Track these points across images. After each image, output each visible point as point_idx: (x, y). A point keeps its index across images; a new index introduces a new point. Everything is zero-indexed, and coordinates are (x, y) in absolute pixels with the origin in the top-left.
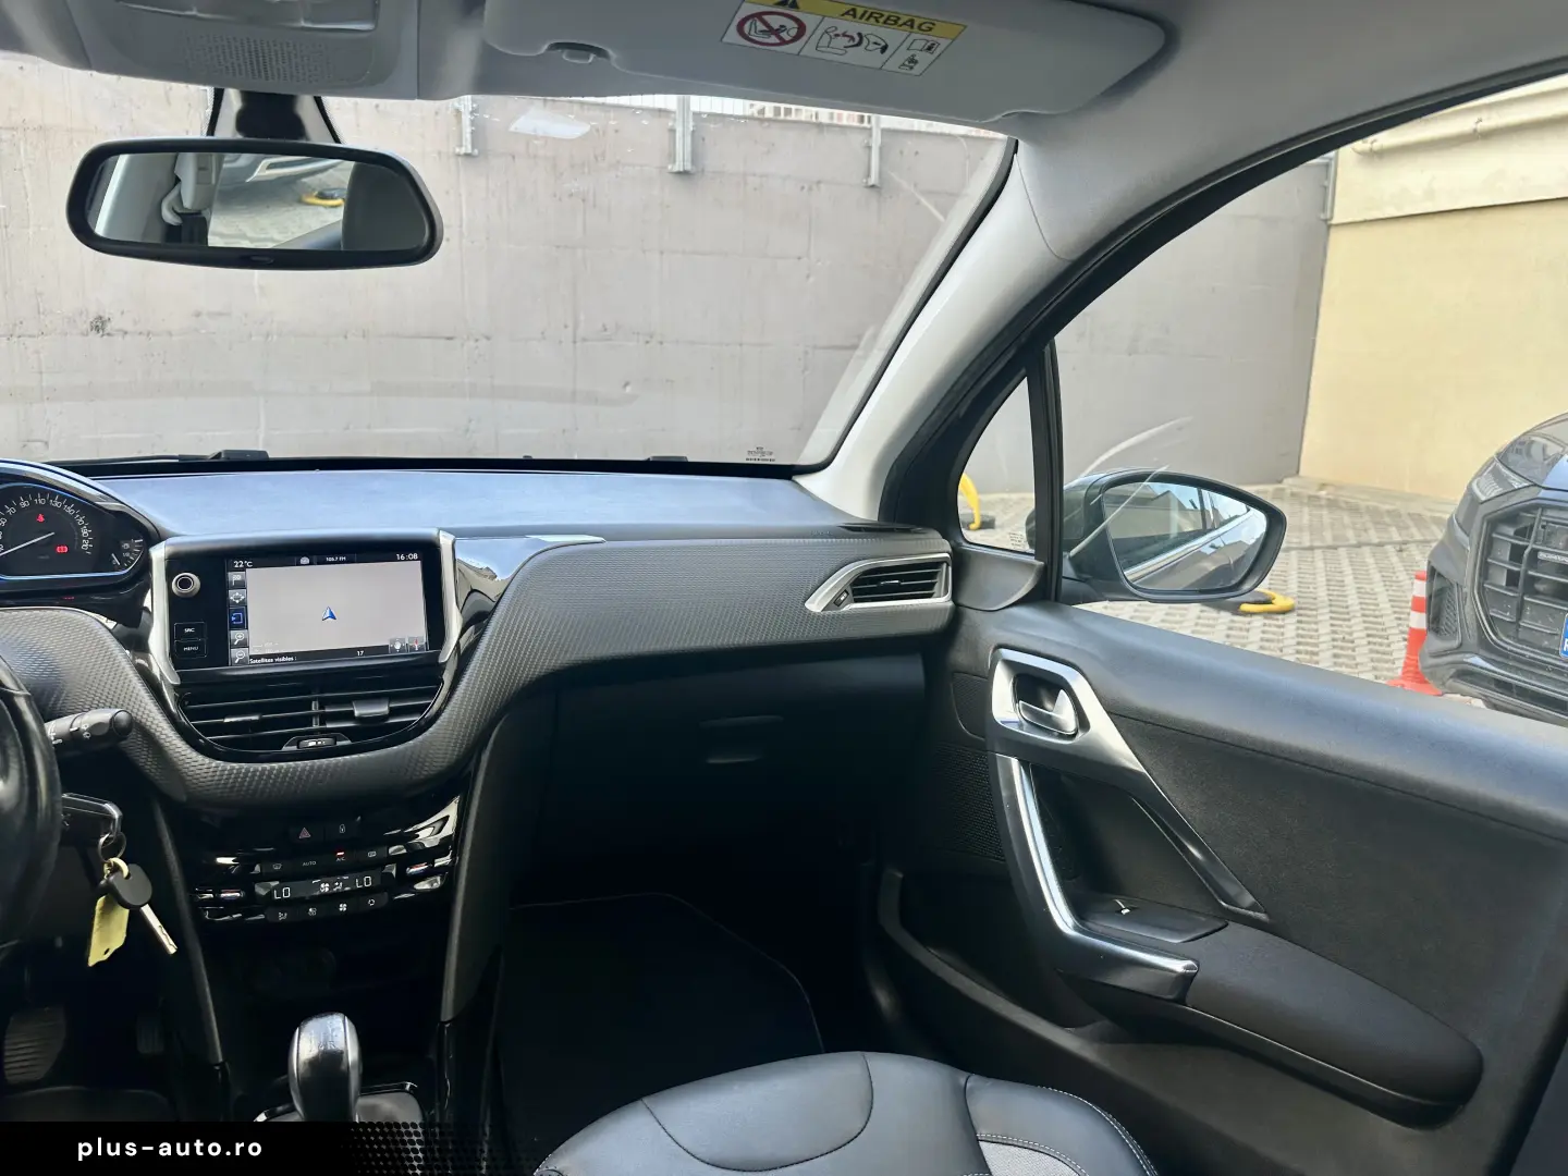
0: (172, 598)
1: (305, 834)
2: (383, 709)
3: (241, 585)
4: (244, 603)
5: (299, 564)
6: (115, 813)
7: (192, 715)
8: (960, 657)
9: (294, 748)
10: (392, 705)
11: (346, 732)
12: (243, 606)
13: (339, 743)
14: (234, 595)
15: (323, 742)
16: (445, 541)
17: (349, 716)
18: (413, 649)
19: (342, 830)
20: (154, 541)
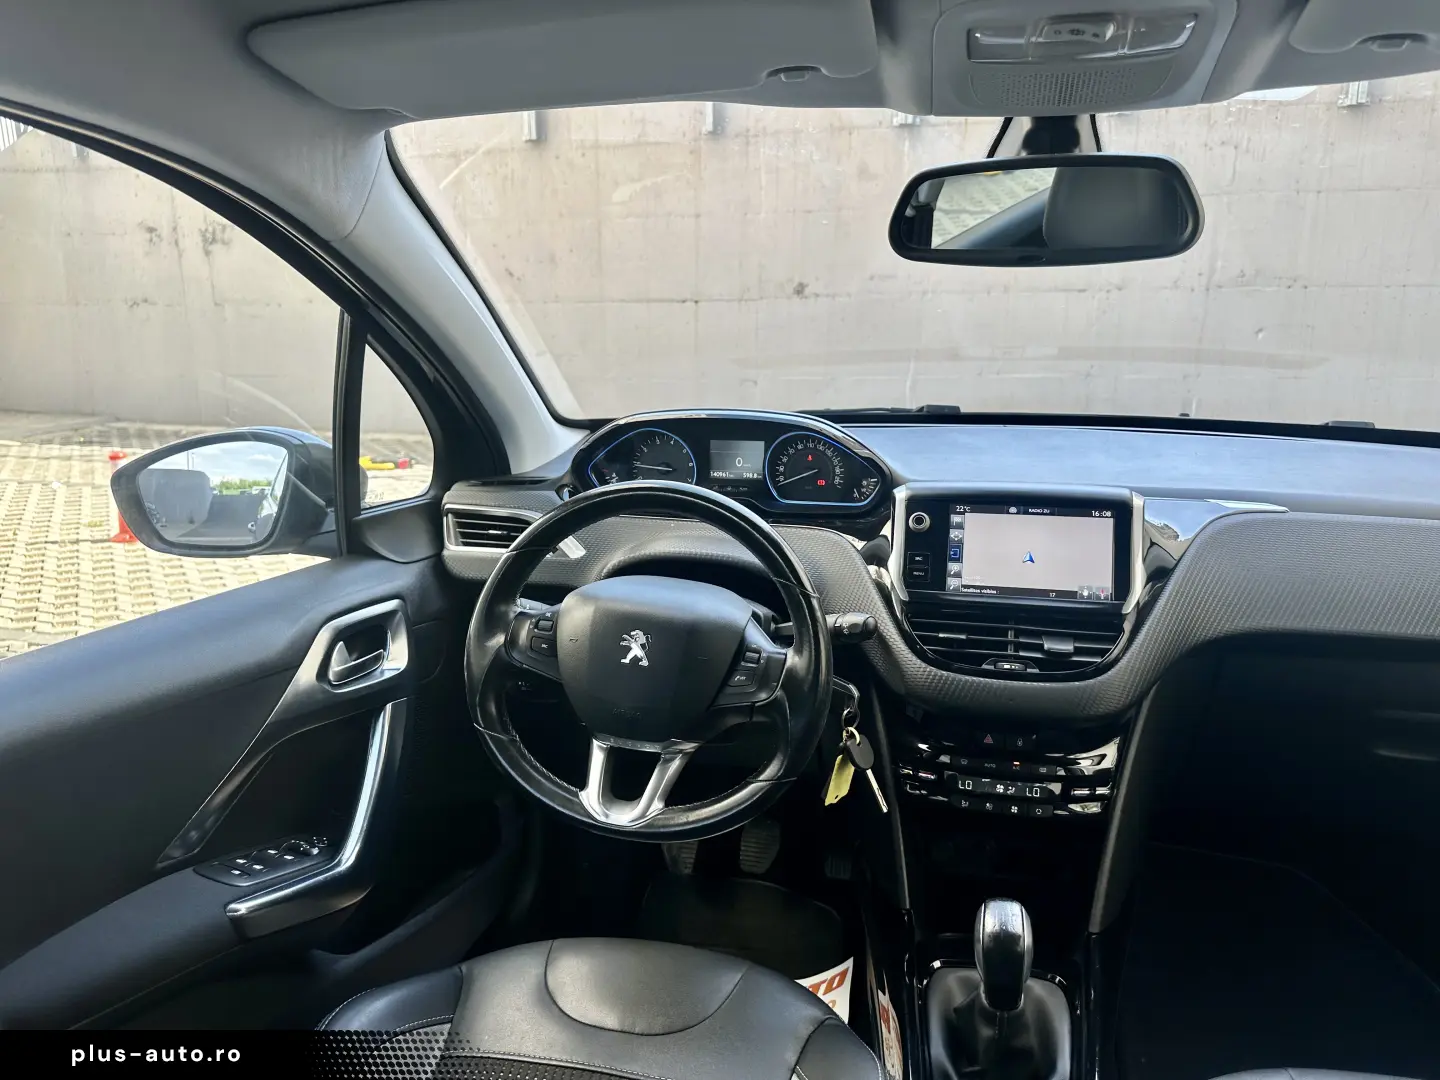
0: (908, 530)
1: (989, 740)
2: (1067, 647)
3: (960, 526)
4: (961, 541)
5: (1008, 513)
6: (856, 693)
7: (915, 625)
9: (992, 667)
10: (1077, 645)
11: (1037, 662)
12: (960, 544)
14: (954, 534)
15: (1016, 666)
16: (1137, 502)
17: (1039, 648)
18: (1099, 597)
19: (1020, 743)
20: (888, 482)
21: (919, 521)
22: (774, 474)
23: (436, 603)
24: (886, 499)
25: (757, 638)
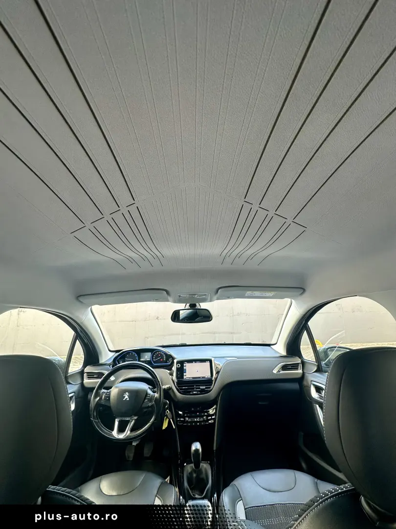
0: (177, 368)
1: (193, 409)
2: (204, 387)
3: (185, 366)
5: (193, 363)
6: (168, 402)
7: (179, 387)
8: (305, 383)
9: (192, 393)
10: (206, 387)
11: (199, 391)
12: (186, 370)
13: (198, 393)
14: (184, 368)
15: (196, 392)
16: (213, 359)
17: (199, 388)
18: (208, 377)
19: (198, 409)
20: (173, 359)
21: (178, 366)
22: (153, 359)
23: (81, 394)
24: (173, 362)
25: (150, 392)
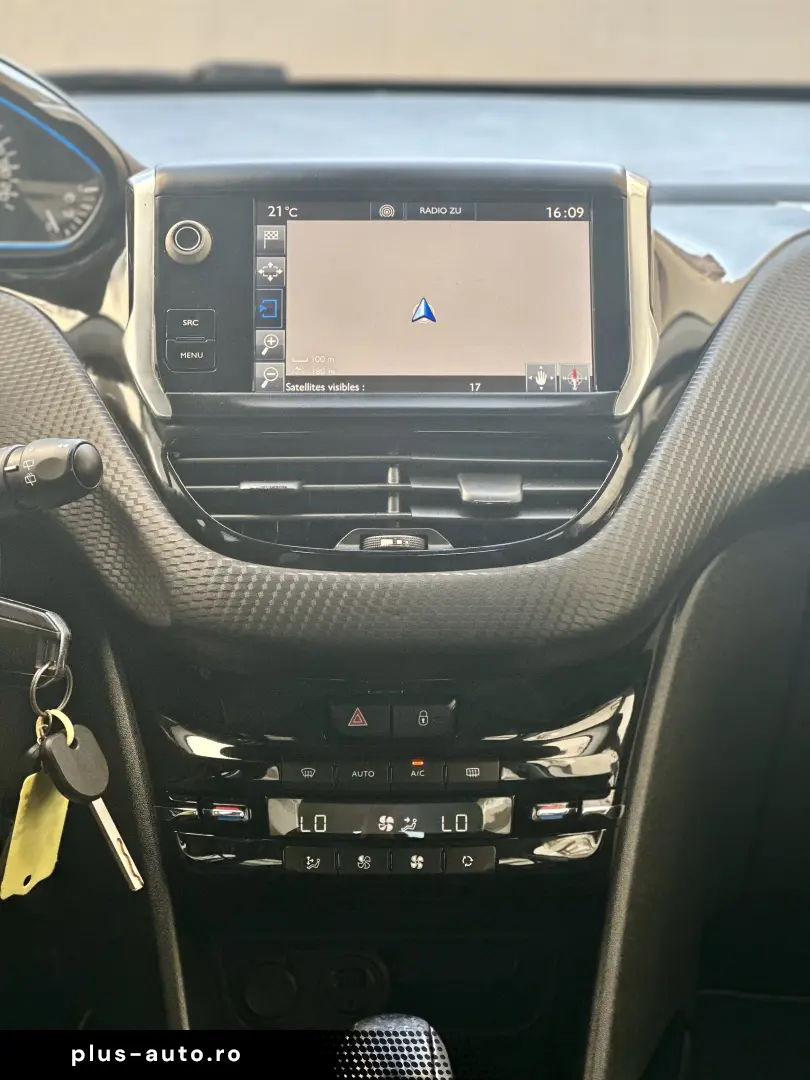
0: (165, 268)
2: (510, 493)
3: (277, 250)
4: (280, 281)
5: (377, 217)
6: (62, 630)
9: (355, 548)
10: (528, 488)
11: (446, 528)
12: (278, 289)
13: (432, 547)
14: (265, 266)
15: (406, 541)
16: (636, 188)
17: (451, 500)
18: (567, 386)
19: (423, 721)
21: (187, 238)
